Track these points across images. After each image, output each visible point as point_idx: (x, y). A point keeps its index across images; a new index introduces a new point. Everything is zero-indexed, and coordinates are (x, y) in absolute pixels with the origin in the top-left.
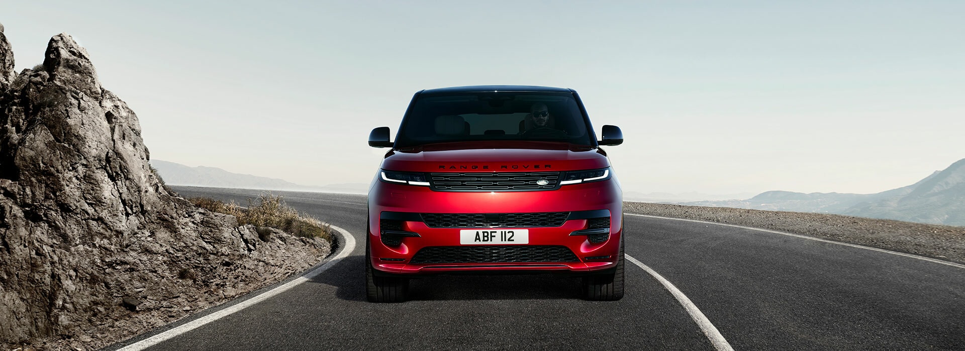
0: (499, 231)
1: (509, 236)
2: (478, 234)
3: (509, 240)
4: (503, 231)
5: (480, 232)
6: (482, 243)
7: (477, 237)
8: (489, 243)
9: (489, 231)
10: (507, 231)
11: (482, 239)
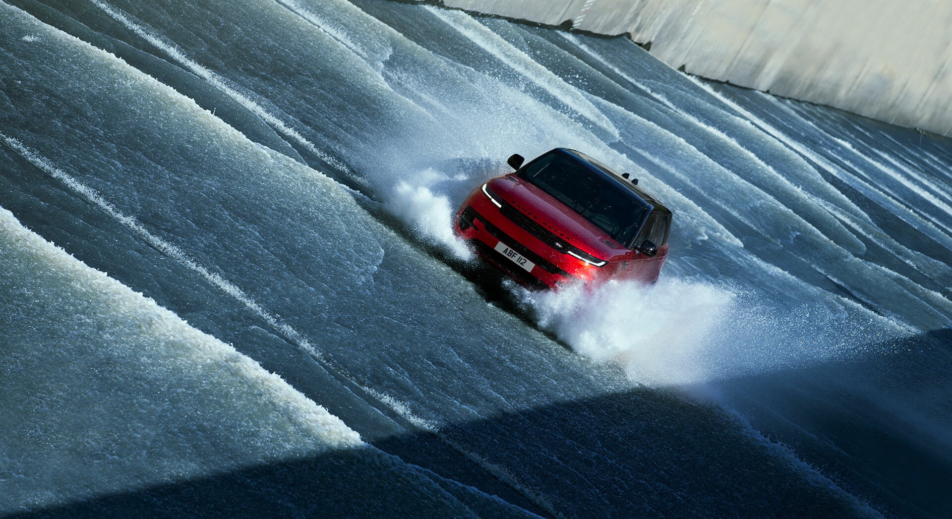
0: (519, 255)
1: (523, 261)
2: (507, 249)
3: (521, 264)
4: (522, 257)
5: (510, 249)
6: (506, 256)
7: (505, 251)
8: (510, 258)
9: (514, 252)
10: (524, 258)
11: (507, 253)
